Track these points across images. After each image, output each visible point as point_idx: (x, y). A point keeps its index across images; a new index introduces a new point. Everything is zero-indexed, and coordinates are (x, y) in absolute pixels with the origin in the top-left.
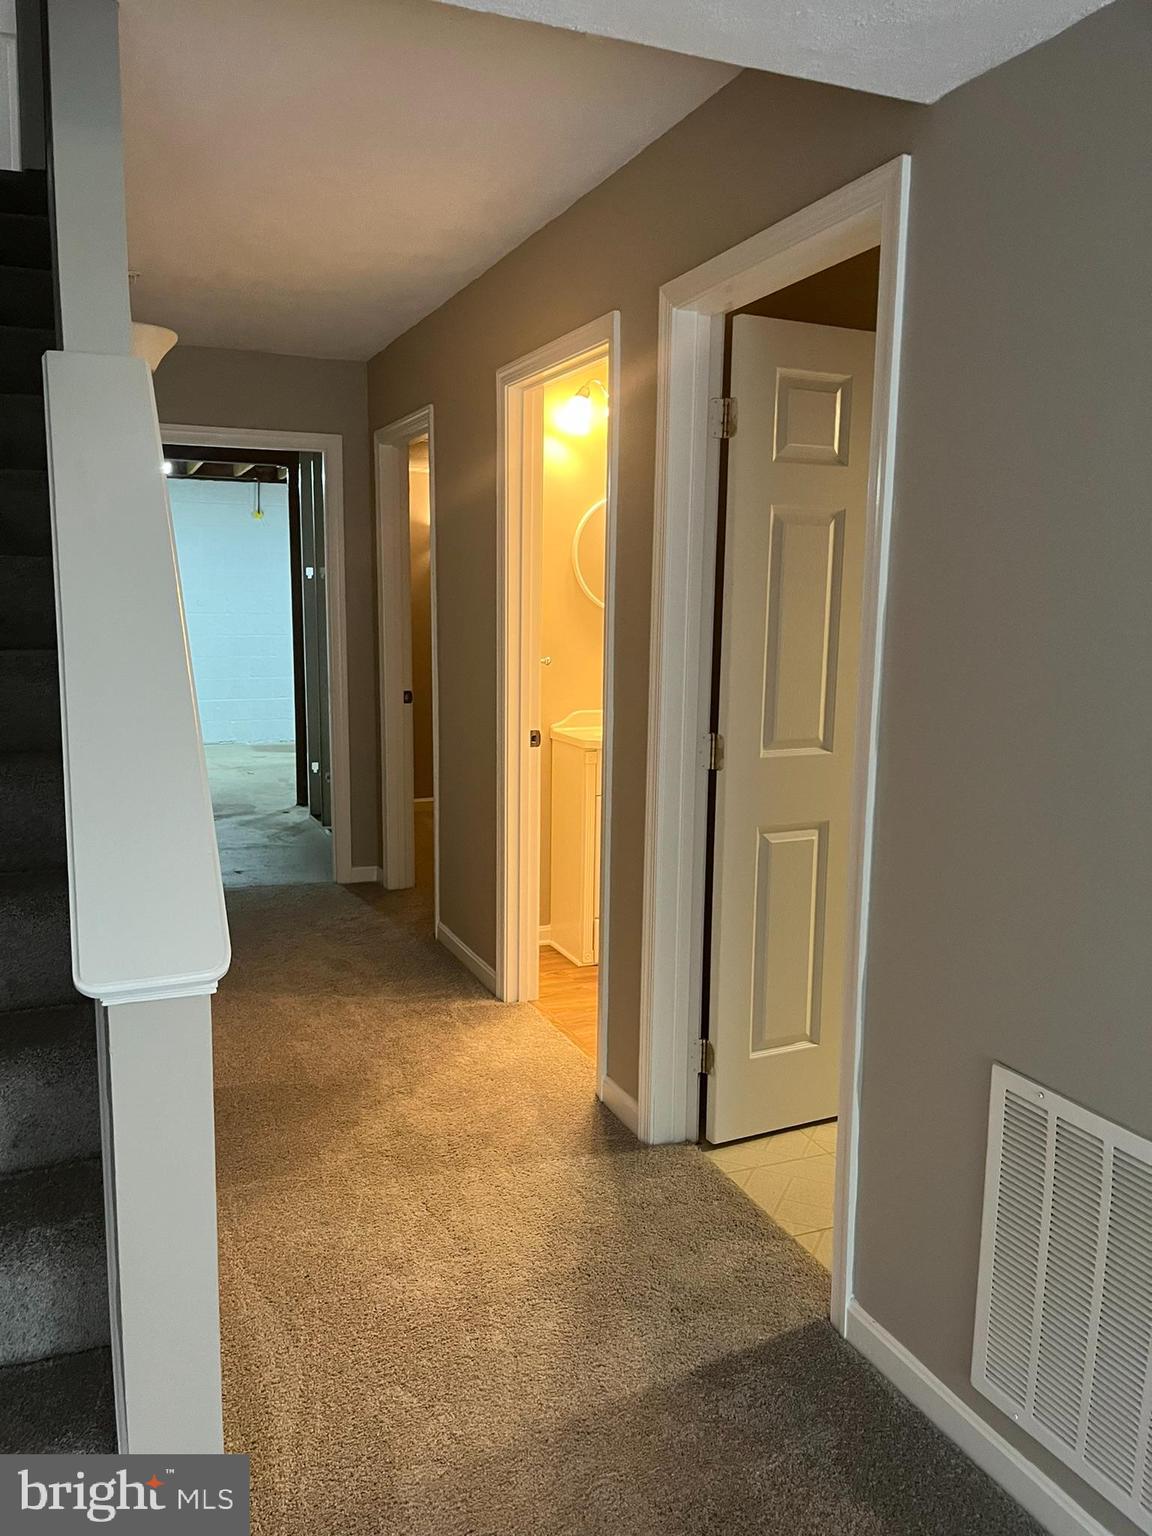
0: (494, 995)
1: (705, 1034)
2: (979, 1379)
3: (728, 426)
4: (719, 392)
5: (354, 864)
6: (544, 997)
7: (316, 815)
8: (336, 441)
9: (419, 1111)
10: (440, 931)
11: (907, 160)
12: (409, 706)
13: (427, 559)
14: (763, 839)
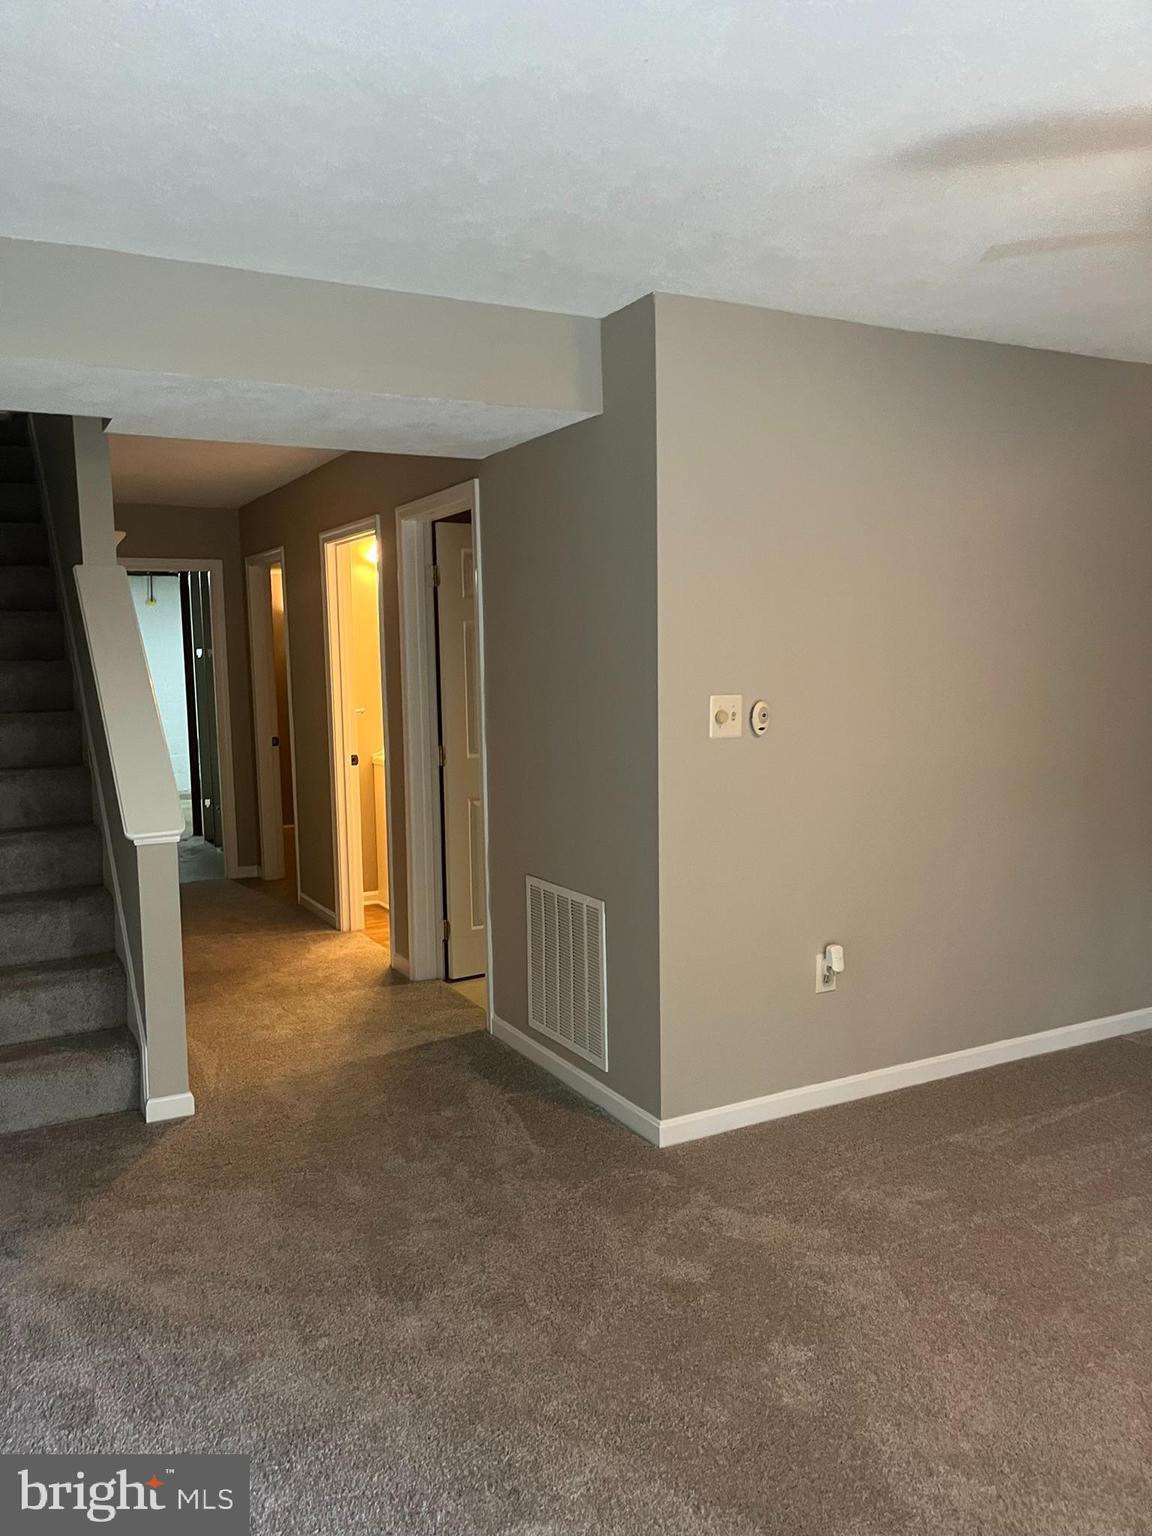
0: (334, 928)
1: (445, 917)
2: (533, 1023)
3: (437, 580)
4: (431, 562)
5: (239, 865)
6: (367, 928)
7: (210, 840)
8: (218, 564)
9: (282, 977)
10: (301, 898)
11: (477, 481)
12: (277, 748)
13: (285, 645)
14: (472, 804)
